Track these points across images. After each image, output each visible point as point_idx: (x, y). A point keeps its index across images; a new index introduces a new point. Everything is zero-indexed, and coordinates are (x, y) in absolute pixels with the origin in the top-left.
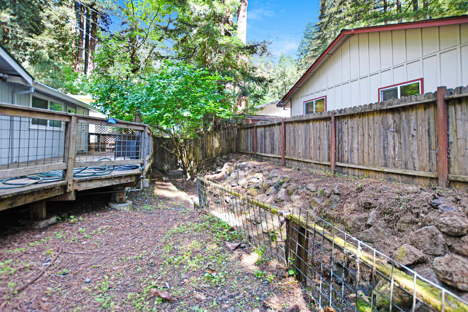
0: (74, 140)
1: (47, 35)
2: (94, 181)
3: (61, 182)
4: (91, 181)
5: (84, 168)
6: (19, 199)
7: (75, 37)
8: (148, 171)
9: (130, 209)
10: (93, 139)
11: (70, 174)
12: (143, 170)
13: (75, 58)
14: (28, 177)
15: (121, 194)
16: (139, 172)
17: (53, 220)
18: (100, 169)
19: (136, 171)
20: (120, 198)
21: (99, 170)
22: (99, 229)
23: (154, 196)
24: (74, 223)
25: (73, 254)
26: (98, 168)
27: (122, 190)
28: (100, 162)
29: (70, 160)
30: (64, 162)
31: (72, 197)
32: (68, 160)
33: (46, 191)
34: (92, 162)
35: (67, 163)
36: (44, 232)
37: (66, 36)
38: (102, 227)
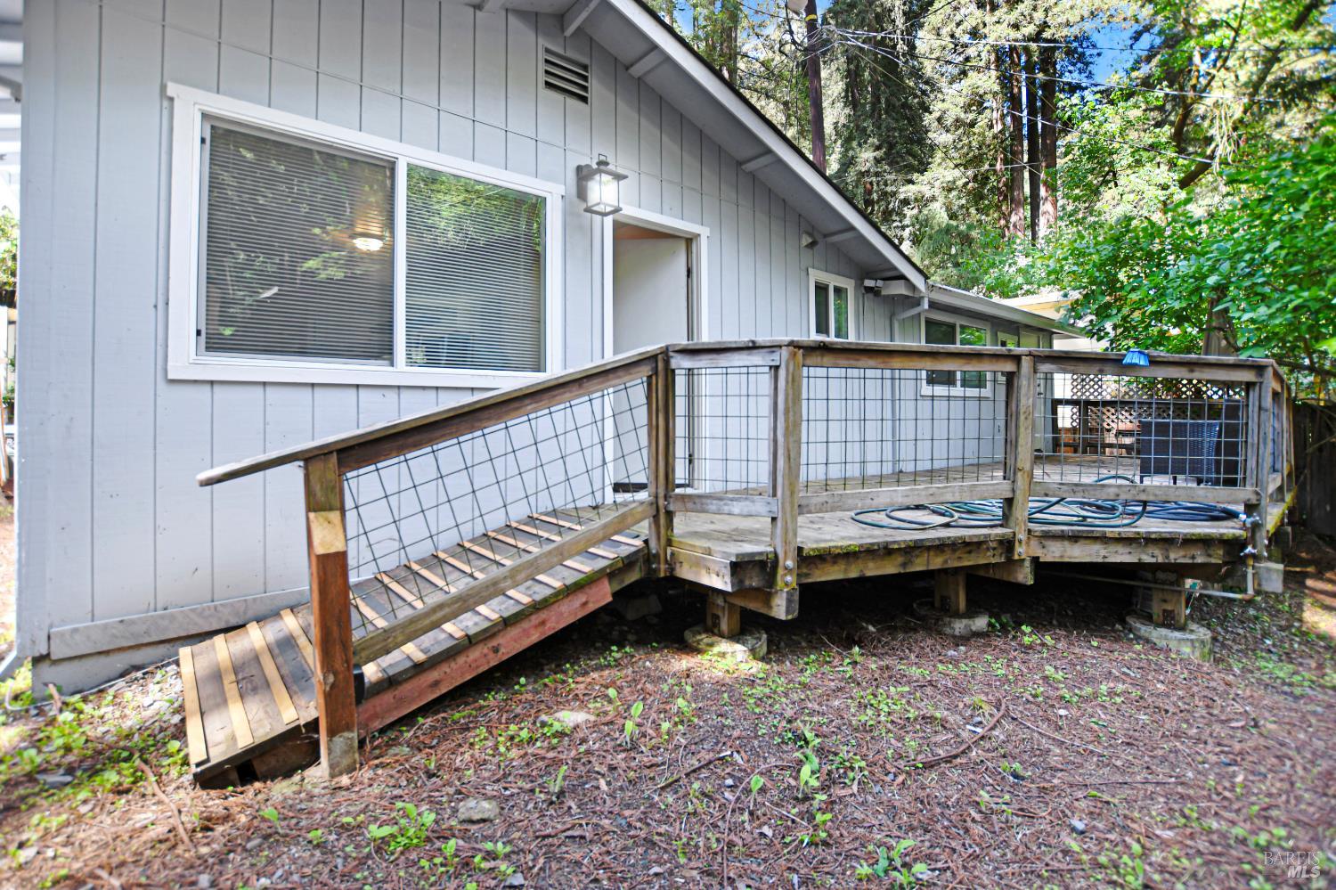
0: (1030, 422)
1: (940, 164)
2: (1082, 541)
3: (999, 531)
4: (1075, 538)
5: (1054, 500)
6: (917, 556)
7: (1002, 142)
8: (1275, 534)
9: (1203, 656)
10: (1066, 416)
11: (1020, 513)
12: (1256, 527)
13: (1006, 197)
14: (929, 508)
15: (1168, 597)
16: (1238, 532)
17: (981, 623)
18: (1099, 507)
19: (1228, 529)
20: (1164, 611)
21: (1094, 509)
22: (1104, 688)
23: (1304, 634)
24: (1030, 647)
25: (1033, 730)
26: (1090, 505)
27: (1172, 584)
28: (1098, 486)
29: (1019, 475)
30: (1005, 478)
31: (1025, 576)
32: (1015, 473)
33: (968, 549)
34: (1076, 485)
35: (1013, 482)
36: (962, 648)
37: (980, 148)
38: (1112, 685)
